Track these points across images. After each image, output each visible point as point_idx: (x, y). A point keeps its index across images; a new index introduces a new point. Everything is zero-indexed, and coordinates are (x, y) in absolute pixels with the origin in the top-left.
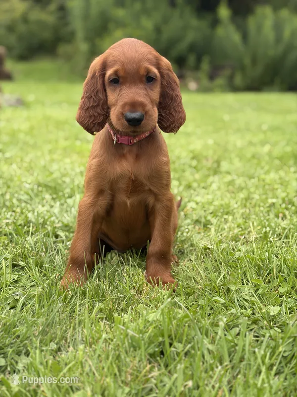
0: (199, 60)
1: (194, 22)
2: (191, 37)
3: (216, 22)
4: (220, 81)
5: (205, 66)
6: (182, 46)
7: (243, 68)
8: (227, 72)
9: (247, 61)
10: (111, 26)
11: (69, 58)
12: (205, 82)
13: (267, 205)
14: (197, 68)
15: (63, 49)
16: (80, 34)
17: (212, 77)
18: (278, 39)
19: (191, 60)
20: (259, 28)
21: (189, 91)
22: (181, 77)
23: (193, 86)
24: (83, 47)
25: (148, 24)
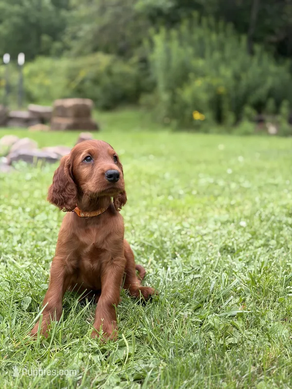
0: (278, 104)
5: (285, 109)
6: (262, 92)
10: (191, 75)
11: (150, 107)
12: (286, 126)
14: (277, 112)
15: (145, 99)
16: (161, 85)
19: (271, 104)
21: (269, 134)
22: (260, 121)
23: (272, 129)
24: (165, 97)
25: (227, 72)
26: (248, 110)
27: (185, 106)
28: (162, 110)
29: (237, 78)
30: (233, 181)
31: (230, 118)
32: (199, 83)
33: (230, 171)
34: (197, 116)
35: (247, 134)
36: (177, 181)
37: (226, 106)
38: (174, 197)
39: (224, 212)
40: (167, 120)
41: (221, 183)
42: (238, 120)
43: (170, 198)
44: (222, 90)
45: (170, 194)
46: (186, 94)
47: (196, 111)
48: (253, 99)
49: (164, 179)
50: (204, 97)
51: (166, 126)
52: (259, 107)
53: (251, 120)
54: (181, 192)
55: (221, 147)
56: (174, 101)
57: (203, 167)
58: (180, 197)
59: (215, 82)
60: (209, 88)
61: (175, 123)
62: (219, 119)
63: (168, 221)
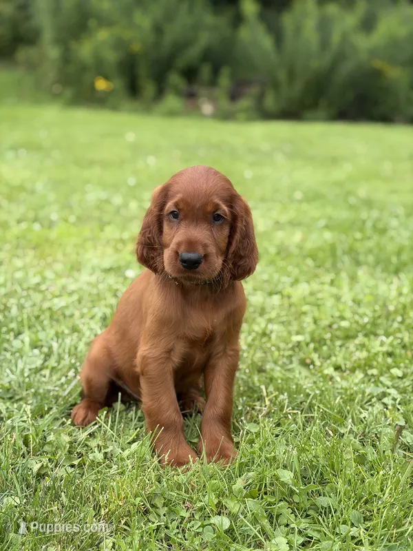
0: (216, 72)
1: (209, 19)
2: (204, 39)
3: (238, 20)
4: (245, 103)
5: (225, 80)
6: (193, 53)
7: (276, 85)
8: (254, 90)
9: (282, 75)
10: (92, 23)
11: (32, 67)
12: (225, 103)
13: (290, 346)
14: (213, 83)
15: (23, 54)
16: (48, 35)
17: (234, 96)
18: (324, 44)
19: (205, 72)
20: (298, 29)
21: (203, 116)
22: (191, 96)
23: (207, 108)
24: (53, 53)
25: (144, 21)
26: (175, 79)
27: (83, 69)
28: (50, 73)
29: (158, 30)
30: (135, 197)
31: (149, 88)
32: (103, 35)
33: (132, 181)
34: (101, 85)
35: (172, 114)
36: (52, 197)
37: (143, 71)
38: (42, 226)
39: (109, 251)
40: (57, 88)
41: (117, 200)
42: (160, 93)
43: (37, 226)
44: (136, 47)
45: (35, 220)
46: (85, 50)
47: (101, 77)
48: (181, 62)
49: (33, 192)
50: (111, 57)
51: (55, 97)
52: (190, 74)
53: (178, 93)
54: (54, 217)
55: (130, 137)
56: (66, 59)
57: (95, 172)
58: (51, 225)
59: (128, 35)
60: (119, 44)
61: (68, 93)
62: (134, 90)
63: (24, 268)
